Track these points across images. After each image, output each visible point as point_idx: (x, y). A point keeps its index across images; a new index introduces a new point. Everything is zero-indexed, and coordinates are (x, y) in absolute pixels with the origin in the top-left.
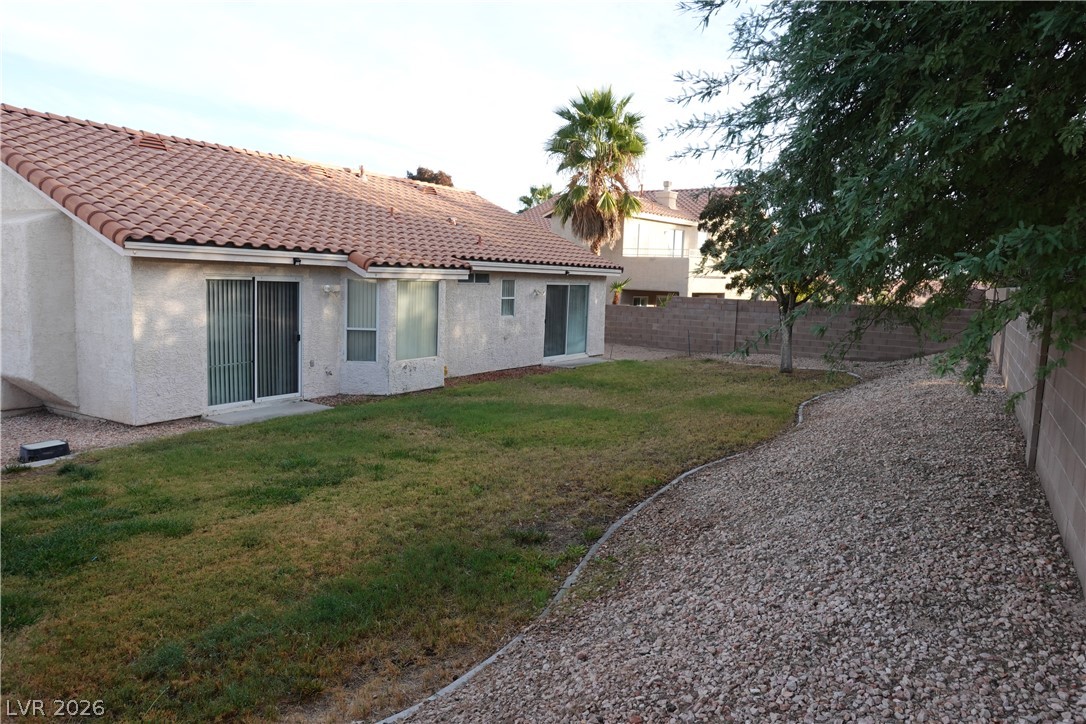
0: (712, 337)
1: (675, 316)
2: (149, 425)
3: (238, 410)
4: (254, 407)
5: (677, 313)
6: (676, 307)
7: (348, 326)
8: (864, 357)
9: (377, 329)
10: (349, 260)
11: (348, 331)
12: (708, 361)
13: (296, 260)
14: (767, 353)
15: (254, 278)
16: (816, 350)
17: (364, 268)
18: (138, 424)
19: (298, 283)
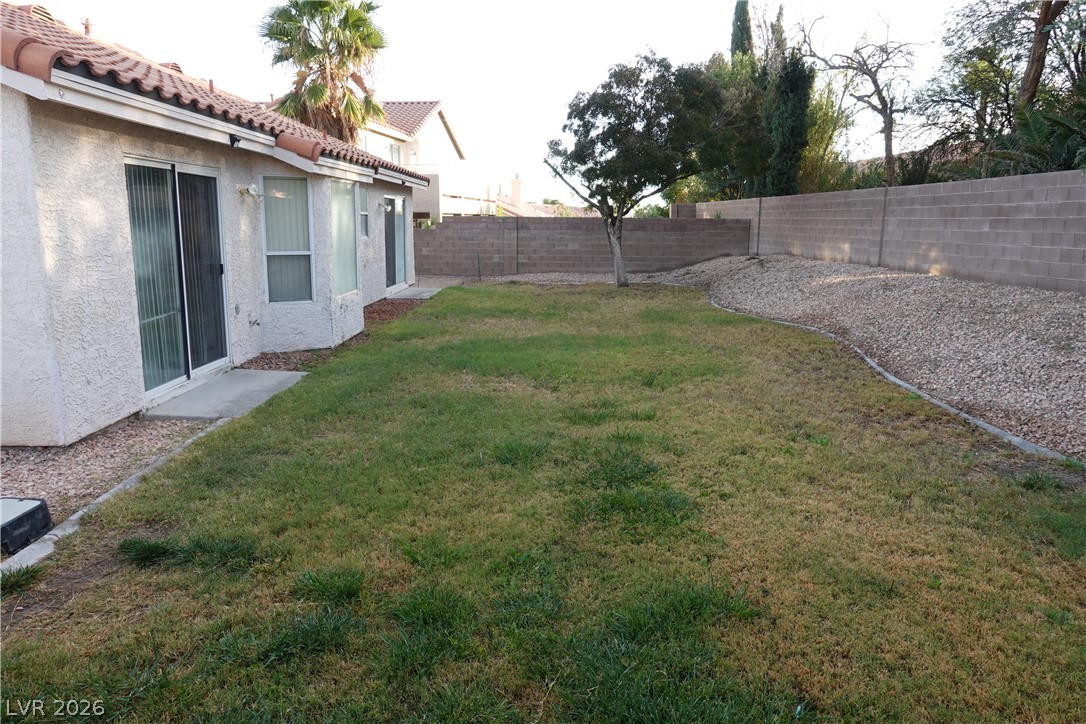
0: (491, 258)
1: (448, 238)
2: (81, 441)
3: (176, 394)
4: (191, 385)
5: (450, 234)
6: (448, 227)
7: (268, 250)
8: (645, 269)
9: (312, 252)
10: (277, 145)
11: (268, 256)
12: (513, 282)
13: (234, 138)
14: (551, 272)
15: (173, 166)
16: (599, 266)
17: (312, 158)
18: (70, 441)
19: (215, 179)
